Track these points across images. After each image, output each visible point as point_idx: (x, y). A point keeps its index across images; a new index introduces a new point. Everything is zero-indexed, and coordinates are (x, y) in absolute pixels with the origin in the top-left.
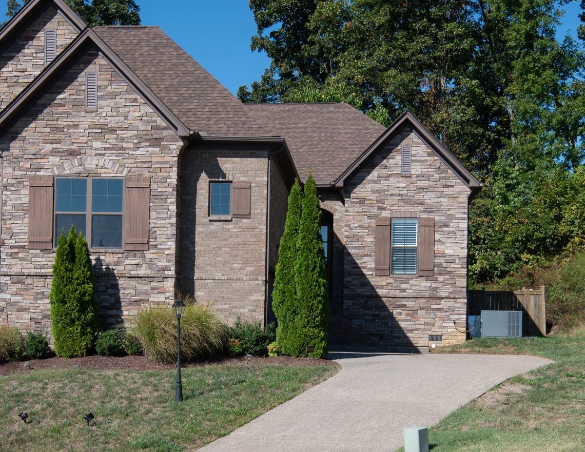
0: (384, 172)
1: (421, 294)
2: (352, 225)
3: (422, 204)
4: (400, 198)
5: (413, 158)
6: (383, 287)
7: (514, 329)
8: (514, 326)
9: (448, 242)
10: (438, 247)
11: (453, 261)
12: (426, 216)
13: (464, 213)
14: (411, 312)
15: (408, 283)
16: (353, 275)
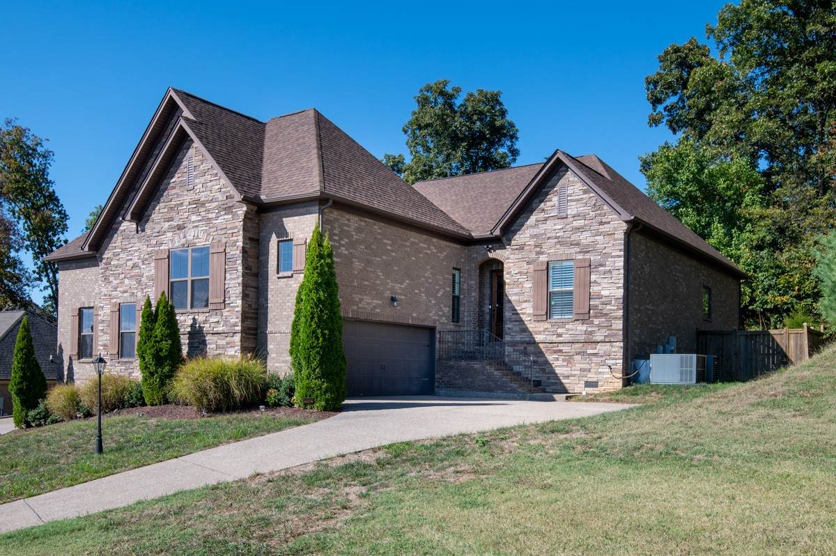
0: (542, 216)
1: (577, 338)
2: (512, 272)
3: (578, 244)
4: (556, 240)
5: (569, 198)
6: (541, 332)
7: (686, 374)
8: (686, 371)
9: (604, 284)
10: (594, 289)
11: (608, 302)
12: (581, 257)
13: (620, 250)
14: (567, 357)
15: (564, 327)
16: (514, 321)
